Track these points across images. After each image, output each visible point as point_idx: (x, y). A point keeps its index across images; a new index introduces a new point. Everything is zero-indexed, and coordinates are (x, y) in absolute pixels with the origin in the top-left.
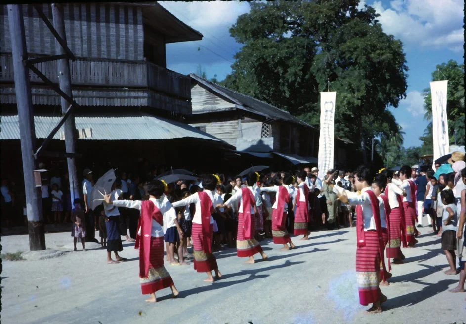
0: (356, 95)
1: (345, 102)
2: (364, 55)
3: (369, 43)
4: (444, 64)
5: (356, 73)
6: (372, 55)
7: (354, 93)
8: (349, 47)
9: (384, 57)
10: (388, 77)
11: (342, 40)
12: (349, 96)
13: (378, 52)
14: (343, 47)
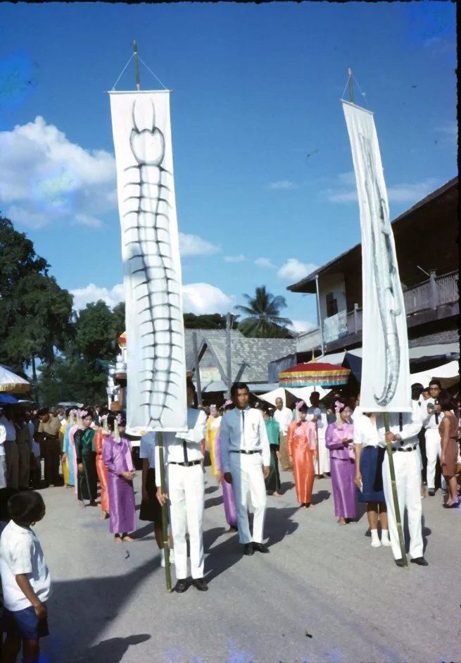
0: (37, 341)
1: (29, 348)
2: (46, 307)
3: (50, 297)
4: (93, 303)
5: (37, 322)
6: (53, 308)
7: (35, 340)
8: (32, 299)
9: (62, 310)
10: (64, 327)
11: (24, 292)
12: (32, 342)
13: (57, 305)
14: (25, 298)
